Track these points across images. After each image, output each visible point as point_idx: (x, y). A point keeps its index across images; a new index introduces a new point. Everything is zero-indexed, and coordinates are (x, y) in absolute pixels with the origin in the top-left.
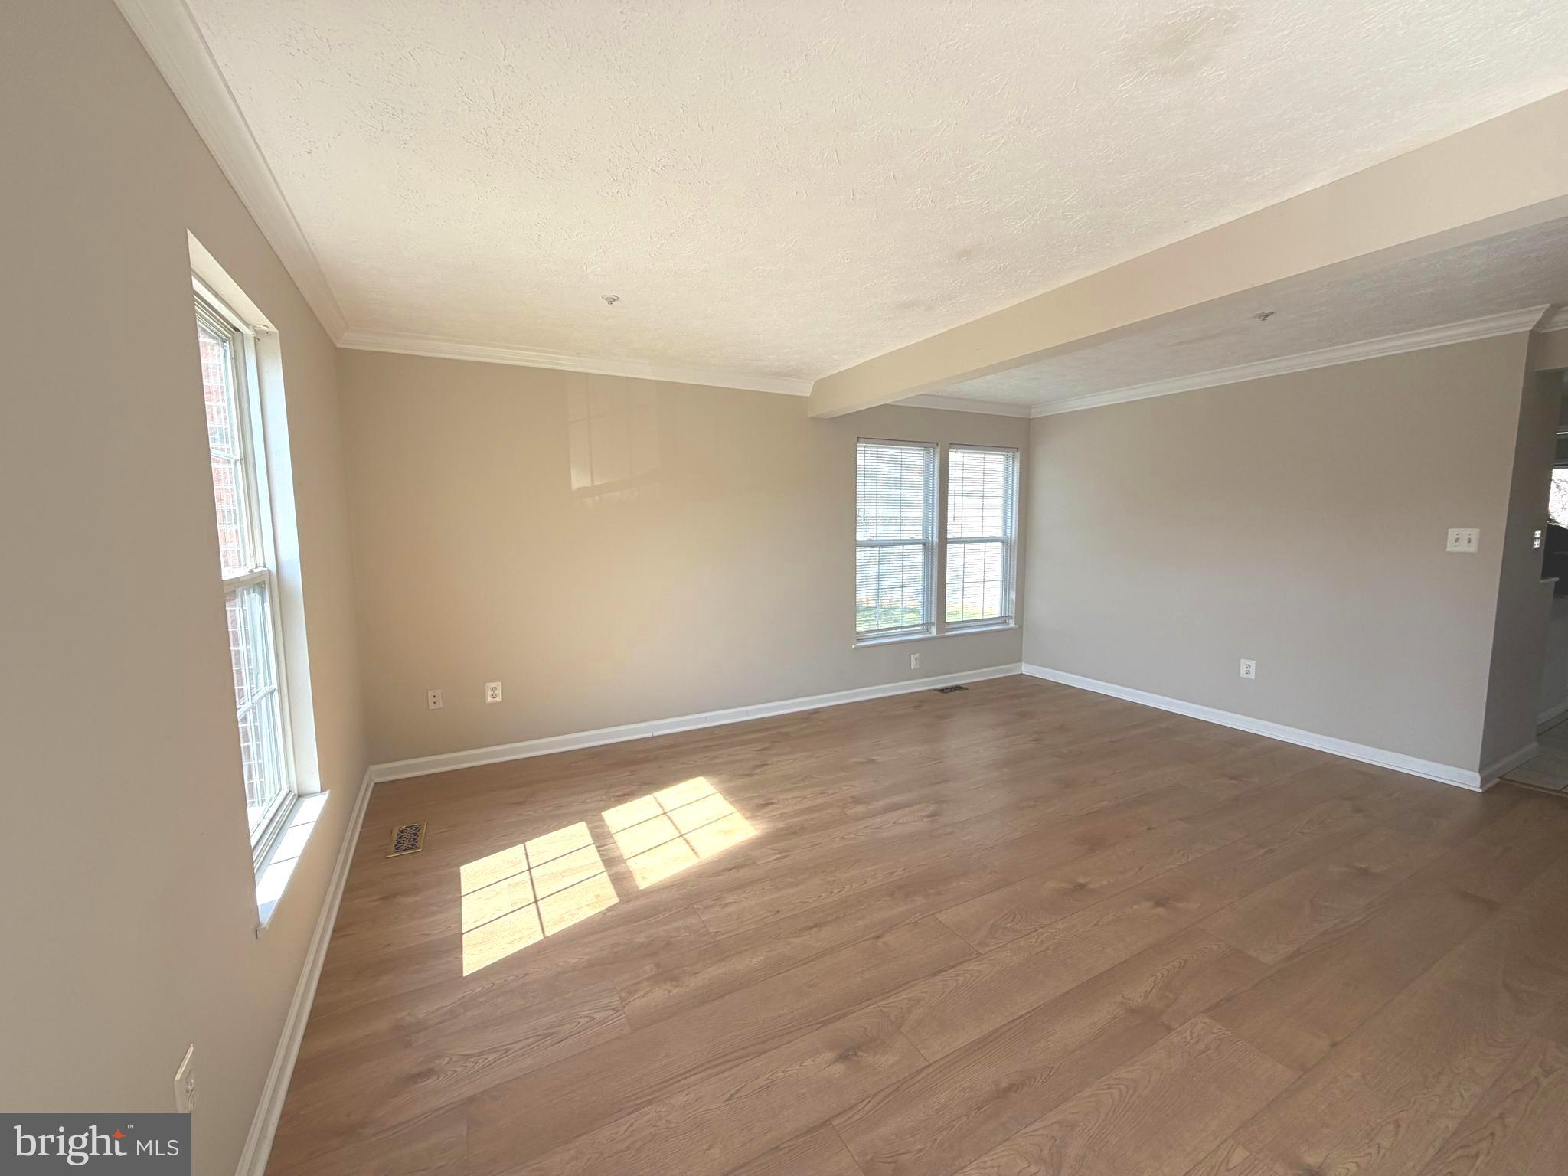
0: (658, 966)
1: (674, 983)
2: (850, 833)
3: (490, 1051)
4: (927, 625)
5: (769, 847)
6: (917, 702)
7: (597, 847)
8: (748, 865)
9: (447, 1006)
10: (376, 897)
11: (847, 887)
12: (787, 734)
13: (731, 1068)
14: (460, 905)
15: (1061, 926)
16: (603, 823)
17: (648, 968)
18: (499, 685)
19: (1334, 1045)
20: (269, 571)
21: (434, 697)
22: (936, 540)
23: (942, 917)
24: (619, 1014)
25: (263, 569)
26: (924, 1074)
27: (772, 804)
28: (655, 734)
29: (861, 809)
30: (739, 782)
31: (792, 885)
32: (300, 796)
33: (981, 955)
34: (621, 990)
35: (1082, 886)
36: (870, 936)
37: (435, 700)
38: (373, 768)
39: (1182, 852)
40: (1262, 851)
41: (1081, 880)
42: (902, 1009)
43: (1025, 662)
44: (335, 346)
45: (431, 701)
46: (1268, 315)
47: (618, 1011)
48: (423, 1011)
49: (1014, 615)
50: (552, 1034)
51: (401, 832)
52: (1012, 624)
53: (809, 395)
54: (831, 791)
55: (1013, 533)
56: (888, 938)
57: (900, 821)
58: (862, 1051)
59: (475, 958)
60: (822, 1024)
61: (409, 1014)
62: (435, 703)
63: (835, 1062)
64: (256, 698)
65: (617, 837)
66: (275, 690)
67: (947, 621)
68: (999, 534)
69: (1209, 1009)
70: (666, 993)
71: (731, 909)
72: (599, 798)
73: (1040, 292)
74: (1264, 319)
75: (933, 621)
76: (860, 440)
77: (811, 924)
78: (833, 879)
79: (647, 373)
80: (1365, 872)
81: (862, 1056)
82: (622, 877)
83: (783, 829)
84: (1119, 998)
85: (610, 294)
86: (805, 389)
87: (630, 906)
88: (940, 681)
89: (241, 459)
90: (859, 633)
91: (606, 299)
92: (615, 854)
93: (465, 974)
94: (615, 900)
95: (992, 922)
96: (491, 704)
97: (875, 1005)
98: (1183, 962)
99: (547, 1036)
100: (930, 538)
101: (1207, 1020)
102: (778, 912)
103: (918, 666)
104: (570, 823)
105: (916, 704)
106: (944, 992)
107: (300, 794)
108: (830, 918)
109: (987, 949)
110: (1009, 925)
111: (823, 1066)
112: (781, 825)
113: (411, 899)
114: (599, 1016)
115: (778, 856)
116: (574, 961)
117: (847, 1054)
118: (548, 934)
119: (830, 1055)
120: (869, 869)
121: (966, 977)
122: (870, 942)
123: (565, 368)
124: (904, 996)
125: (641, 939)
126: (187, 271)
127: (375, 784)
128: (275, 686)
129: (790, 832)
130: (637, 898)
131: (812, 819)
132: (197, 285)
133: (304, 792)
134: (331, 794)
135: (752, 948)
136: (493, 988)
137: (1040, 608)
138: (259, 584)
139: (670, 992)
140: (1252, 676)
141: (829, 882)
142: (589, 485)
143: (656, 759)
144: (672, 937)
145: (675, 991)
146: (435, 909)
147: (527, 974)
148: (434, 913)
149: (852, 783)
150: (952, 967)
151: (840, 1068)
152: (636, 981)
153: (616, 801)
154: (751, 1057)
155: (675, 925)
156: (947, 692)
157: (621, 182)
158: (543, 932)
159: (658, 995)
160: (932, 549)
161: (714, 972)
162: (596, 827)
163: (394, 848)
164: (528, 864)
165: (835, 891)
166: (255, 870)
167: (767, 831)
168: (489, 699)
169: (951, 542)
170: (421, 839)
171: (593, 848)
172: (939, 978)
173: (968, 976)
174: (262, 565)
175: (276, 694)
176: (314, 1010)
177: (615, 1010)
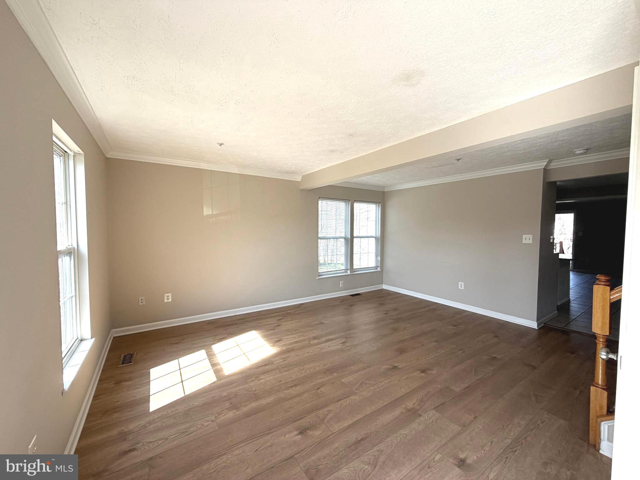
0: (231, 403)
1: (237, 410)
2: (311, 351)
3: (160, 440)
4: (347, 270)
5: (279, 357)
6: (342, 300)
7: (209, 359)
8: (270, 364)
9: (142, 424)
10: (113, 383)
11: (308, 371)
12: (290, 313)
13: (257, 440)
14: (150, 384)
15: (386, 381)
16: (212, 350)
17: (227, 405)
18: (170, 295)
19: (475, 418)
20: (74, 247)
21: (142, 300)
22: (349, 237)
23: (343, 380)
24: (214, 422)
25: (72, 247)
26: (331, 437)
27: (281, 340)
28: (236, 314)
29: (316, 341)
30: (269, 333)
31: (287, 371)
32: (81, 340)
33: (356, 393)
34: (216, 414)
35: (396, 367)
36: (316, 388)
37: (142, 301)
38: (113, 330)
39: (433, 353)
40: (461, 352)
41: (396, 365)
42: (325, 414)
43: (385, 284)
44: (105, 156)
45: (140, 301)
46: (459, 160)
47: (214, 421)
48: (131, 426)
49: (380, 266)
50: (186, 432)
51: (125, 356)
52: (379, 269)
53: (300, 180)
54: (305, 335)
55: (379, 234)
56: (322, 389)
57: (331, 345)
58: (308, 430)
59: (155, 404)
60: (294, 422)
61: (126, 428)
62: (142, 302)
63: (297, 435)
64: (66, 299)
65: (217, 355)
66: (73, 296)
67: (354, 268)
68: (374, 235)
69: (435, 408)
70: (234, 413)
71: (262, 381)
72: (211, 340)
73: (380, 148)
74: (458, 161)
75: (348, 268)
76: (320, 198)
77: (293, 385)
78: (303, 368)
79: (235, 171)
80: (495, 358)
81: (308, 432)
82: (219, 370)
83: (285, 350)
84: (404, 406)
85: (220, 142)
86: (299, 179)
87: (221, 382)
88: (352, 292)
89: (65, 203)
90: (319, 273)
91: (219, 144)
92: (216, 362)
93: (151, 411)
94: (215, 379)
95: (361, 381)
96: (167, 303)
97: (315, 414)
98: (428, 392)
99: (184, 432)
100: (347, 236)
101: (434, 412)
102: (280, 381)
103: (343, 286)
104: (198, 350)
105: (341, 301)
106: (341, 407)
107: (82, 339)
108: (301, 383)
109: (359, 391)
110: (367, 382)
111: (293, 436)
112: (284, 348)
113: (128, 383)
114: (206, 424)
115: (282, 360)
116: (196, 404)
117: (302, 432)
118: (186, 394)
119: (296, 433)
120: (317, 364)
121: (349, 402)
122: (315, 391)
123: (203, 168)
124: (326, 409)
125: (225, 394)
126: (51, 134)
127: (114, 337)
128: (74, 294)
129: (288, 351)
130: (224, 378)
131: (297, 346)
132: (54, 139)
133: (84, 339)
134: (95, 339)
135: (269, 395)
136: (162, 416)
137: (390, 263)
138: (69, 253)
139: (235, 413)
140: (463, 288)
141: (301, 369)
142: (211, 214)
143: (236, 324)
144: (237, 393)
145: (237, 413)
146: (138, 386)
147: (176, 410)
148: (138, 388)
149: (314, 331)
150: (345, 398)
151: (299, 437)
152: (221, 410)
153: (218, 341)
154: (265, 435)
155: (239, 388)
156: (354, 296)
157: (223, 106)
158: (184, 393)
159: (231, 414)
160: (348, 240)
161: (254, 405)
162: (209, 352)
163: (121, 363)
164: (180, 367)
165: (304, 372)
166: (63, 367)
167: (278, 351)
168: (166, 301)
169: (355, 238)
170: (133, 359)
171: (207, 360)
172: (340, 402)
173: (350, 401)
174: (71, 245)
175: (74, 298)
176: (84, 428)
177: (213, 421)
